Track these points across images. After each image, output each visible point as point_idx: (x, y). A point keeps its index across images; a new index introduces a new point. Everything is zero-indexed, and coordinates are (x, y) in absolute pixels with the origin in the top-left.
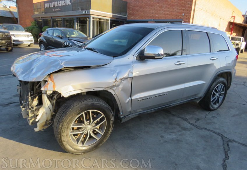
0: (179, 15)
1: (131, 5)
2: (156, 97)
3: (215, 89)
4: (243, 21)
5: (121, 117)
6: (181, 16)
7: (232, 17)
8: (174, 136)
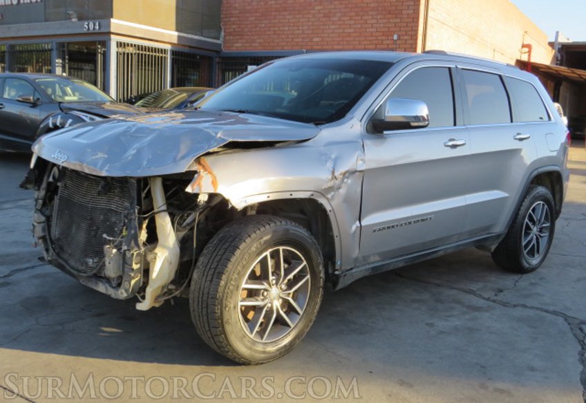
0: (384, 38)
1: (235, 8)
2: (410, 223)
3: (530, 214)
4: (553, 58)
5: (336, 273)
6: (388, 42)
7: (524, 46)
8: (456, 322)
